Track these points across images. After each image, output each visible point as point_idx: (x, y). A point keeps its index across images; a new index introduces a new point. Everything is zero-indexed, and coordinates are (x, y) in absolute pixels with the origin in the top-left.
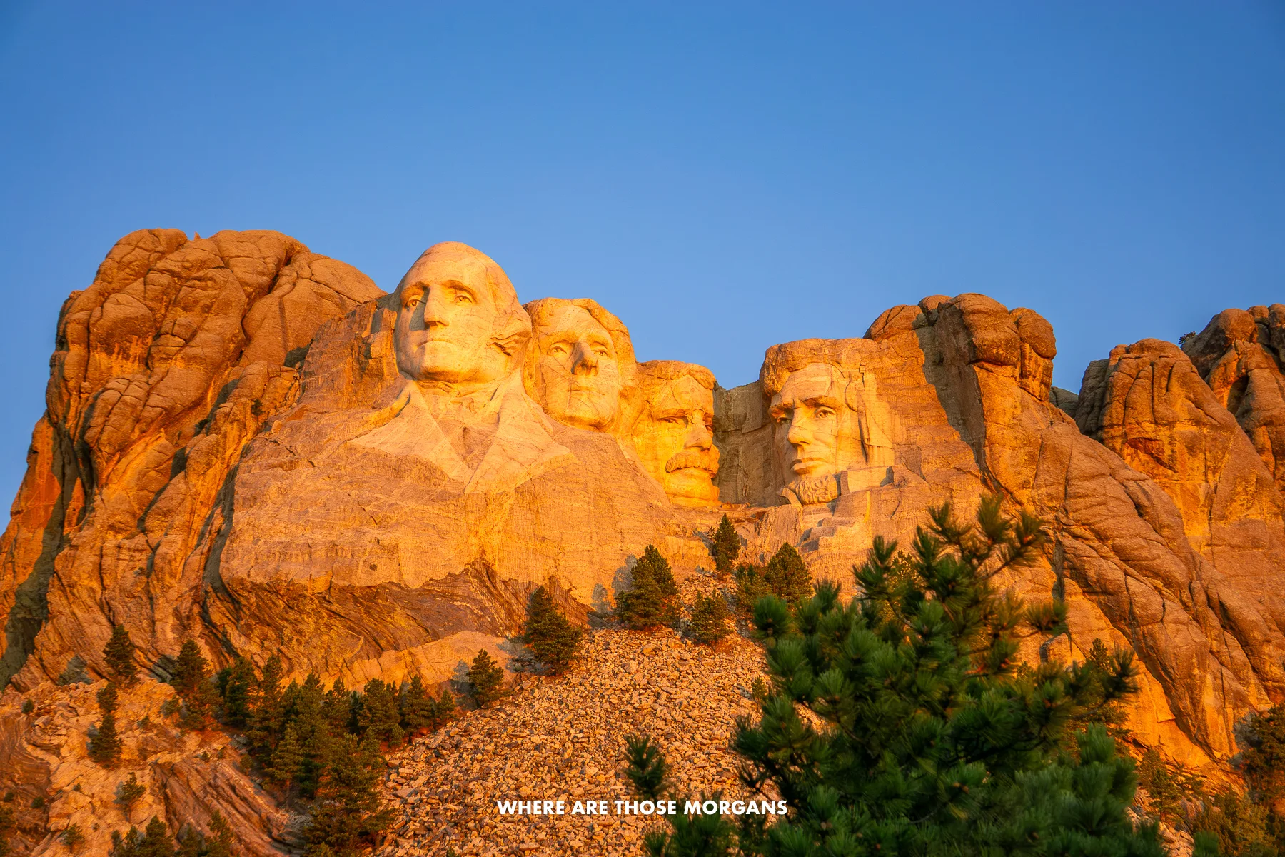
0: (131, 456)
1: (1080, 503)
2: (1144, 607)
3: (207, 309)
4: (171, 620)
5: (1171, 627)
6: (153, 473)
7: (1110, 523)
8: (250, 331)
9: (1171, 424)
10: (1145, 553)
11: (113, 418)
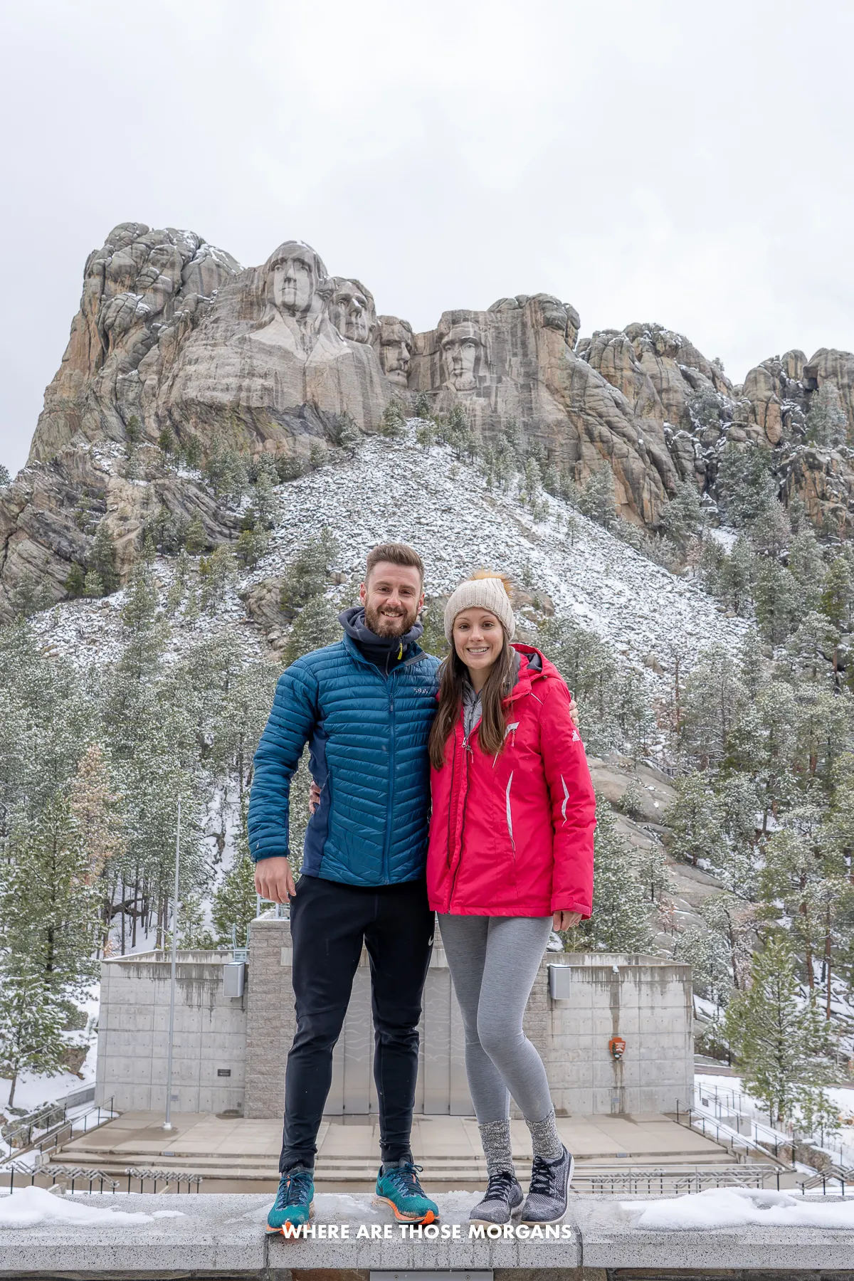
0: (130, 334)
1: (591, 399)
2: (620, 450)
3: (164, 266)
4: (153, 417)
5: (631, 460)
6: (139, 345)
7: (604, 409)
8: (185, 279)
9: (622, 369)
10: (620, 425)
11: (121, 313)
